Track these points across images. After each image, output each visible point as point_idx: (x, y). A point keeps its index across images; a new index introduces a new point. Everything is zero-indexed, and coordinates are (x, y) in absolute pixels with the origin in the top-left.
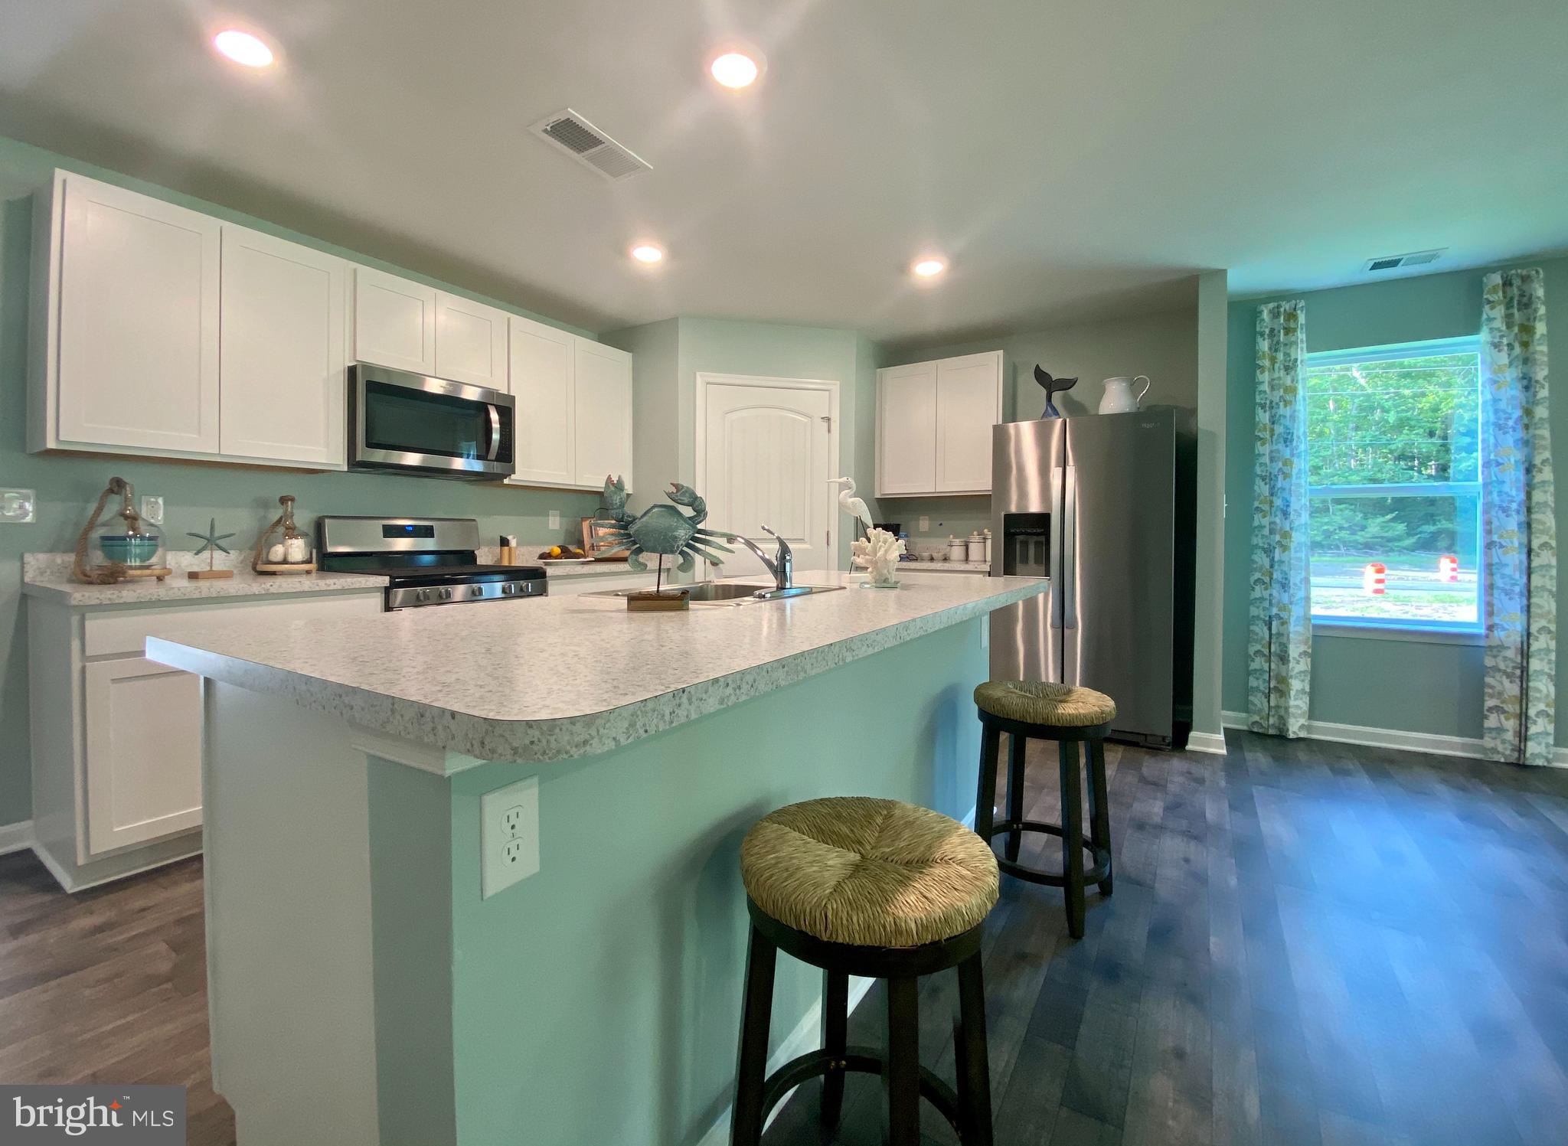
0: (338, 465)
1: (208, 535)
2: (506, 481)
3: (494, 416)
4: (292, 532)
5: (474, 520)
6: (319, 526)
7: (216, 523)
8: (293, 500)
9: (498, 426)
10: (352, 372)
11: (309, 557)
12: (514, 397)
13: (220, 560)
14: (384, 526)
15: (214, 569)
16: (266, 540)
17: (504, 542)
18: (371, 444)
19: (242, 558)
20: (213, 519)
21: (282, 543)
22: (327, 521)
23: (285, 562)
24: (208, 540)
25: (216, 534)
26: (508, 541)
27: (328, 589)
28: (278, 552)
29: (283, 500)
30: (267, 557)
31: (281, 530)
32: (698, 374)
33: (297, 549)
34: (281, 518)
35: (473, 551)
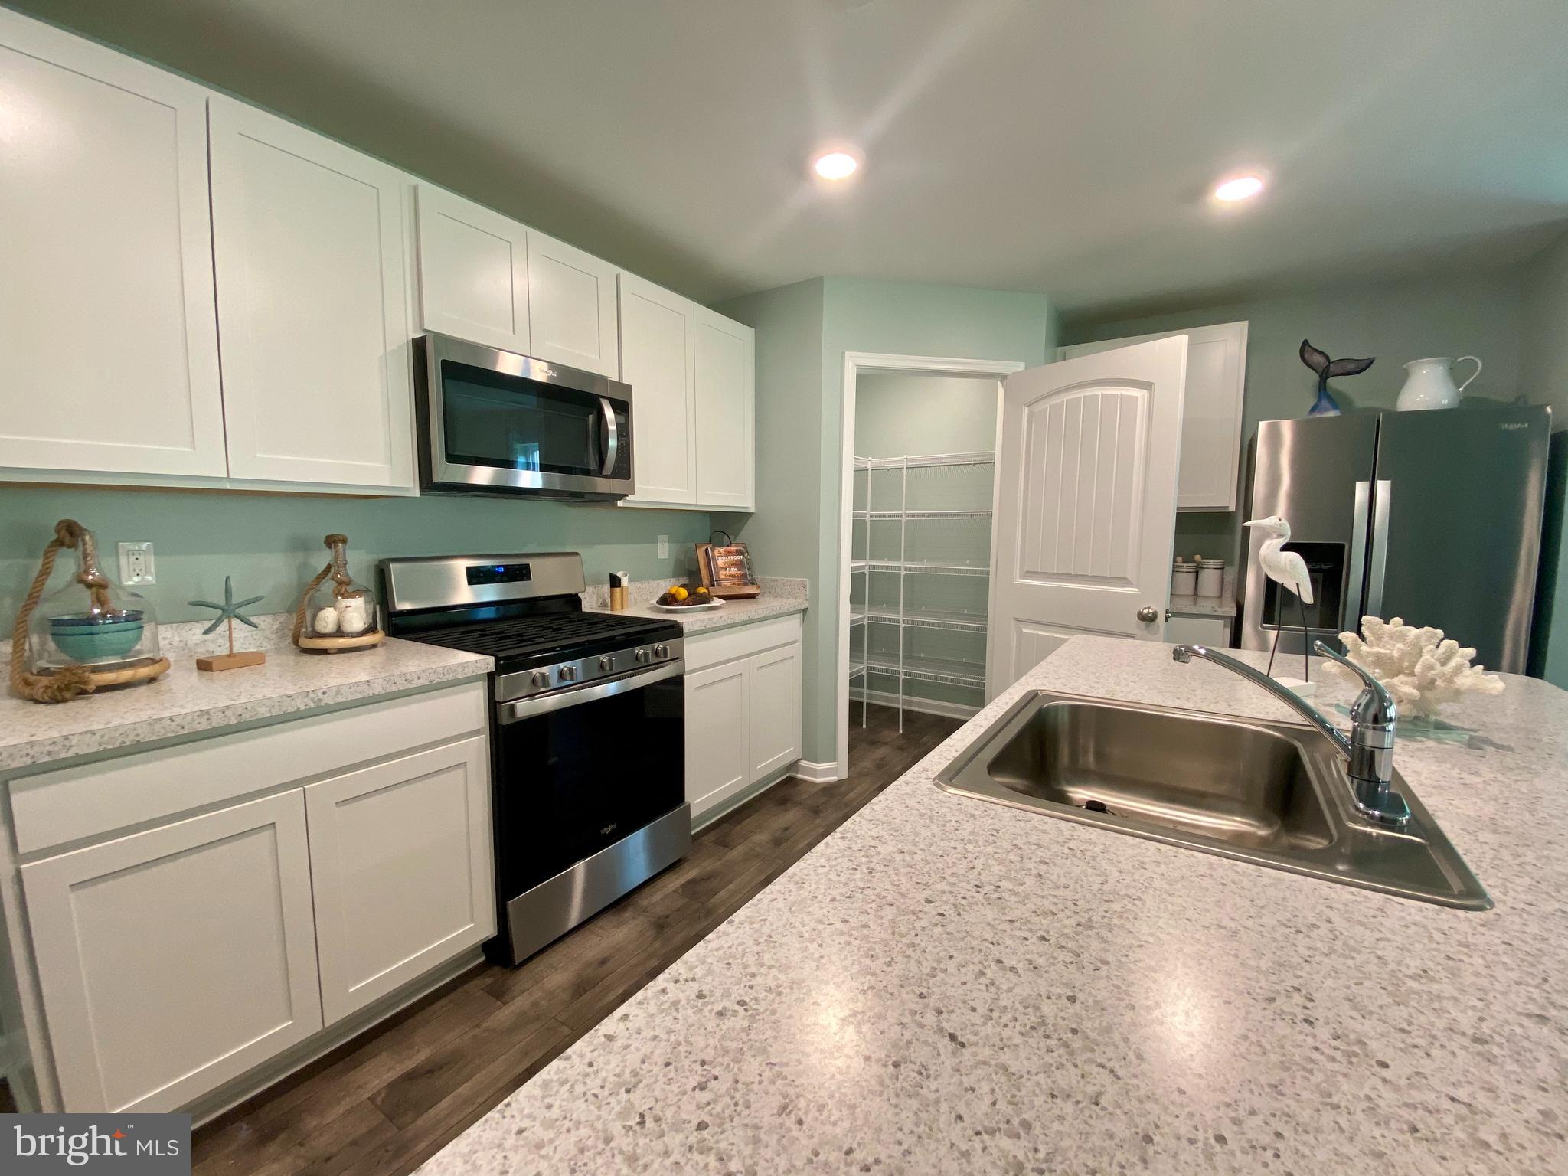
0: (408, 489)
1: (222, 602)
2: (620, 503)
3: (609, 413)
4: (345, 589)
5: (577, 554)
6: (382, 574)
7: (232, 583)
8: (344, 541)
9: (615, 428)
10: (419, 348)
11: (371, 620)
12: (630, 387)
13: (243, 638)
14: (469, 569)
15: (236, 650)
16: (309, 601)
17: (615, 581)
18: (451, 458)
19: (276, 626)
20: (228, 578)
21: (333, 605)
22: (393, 566)
23: (339, 633)
24: (223, 610)
25: (235, 600)
26: (620, 580)
27: (411, 686)
28: (328, 618)
29: (331, 541)
30: (313, 626)
31: (328, 586)
32: (847, 354)
33: (356, 612)
34: (329, 567)
35: (577, 594)
